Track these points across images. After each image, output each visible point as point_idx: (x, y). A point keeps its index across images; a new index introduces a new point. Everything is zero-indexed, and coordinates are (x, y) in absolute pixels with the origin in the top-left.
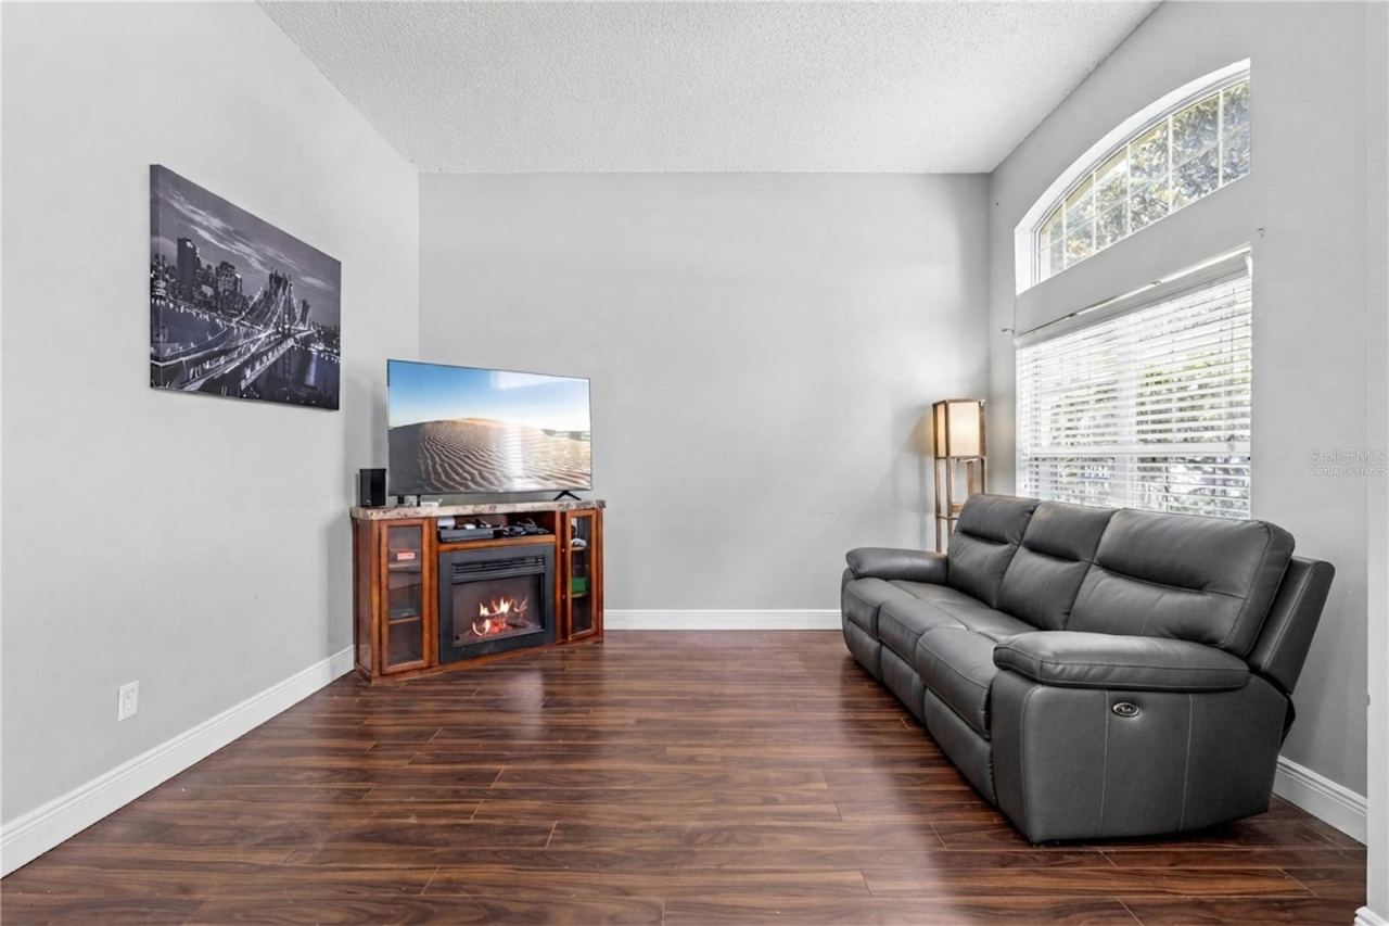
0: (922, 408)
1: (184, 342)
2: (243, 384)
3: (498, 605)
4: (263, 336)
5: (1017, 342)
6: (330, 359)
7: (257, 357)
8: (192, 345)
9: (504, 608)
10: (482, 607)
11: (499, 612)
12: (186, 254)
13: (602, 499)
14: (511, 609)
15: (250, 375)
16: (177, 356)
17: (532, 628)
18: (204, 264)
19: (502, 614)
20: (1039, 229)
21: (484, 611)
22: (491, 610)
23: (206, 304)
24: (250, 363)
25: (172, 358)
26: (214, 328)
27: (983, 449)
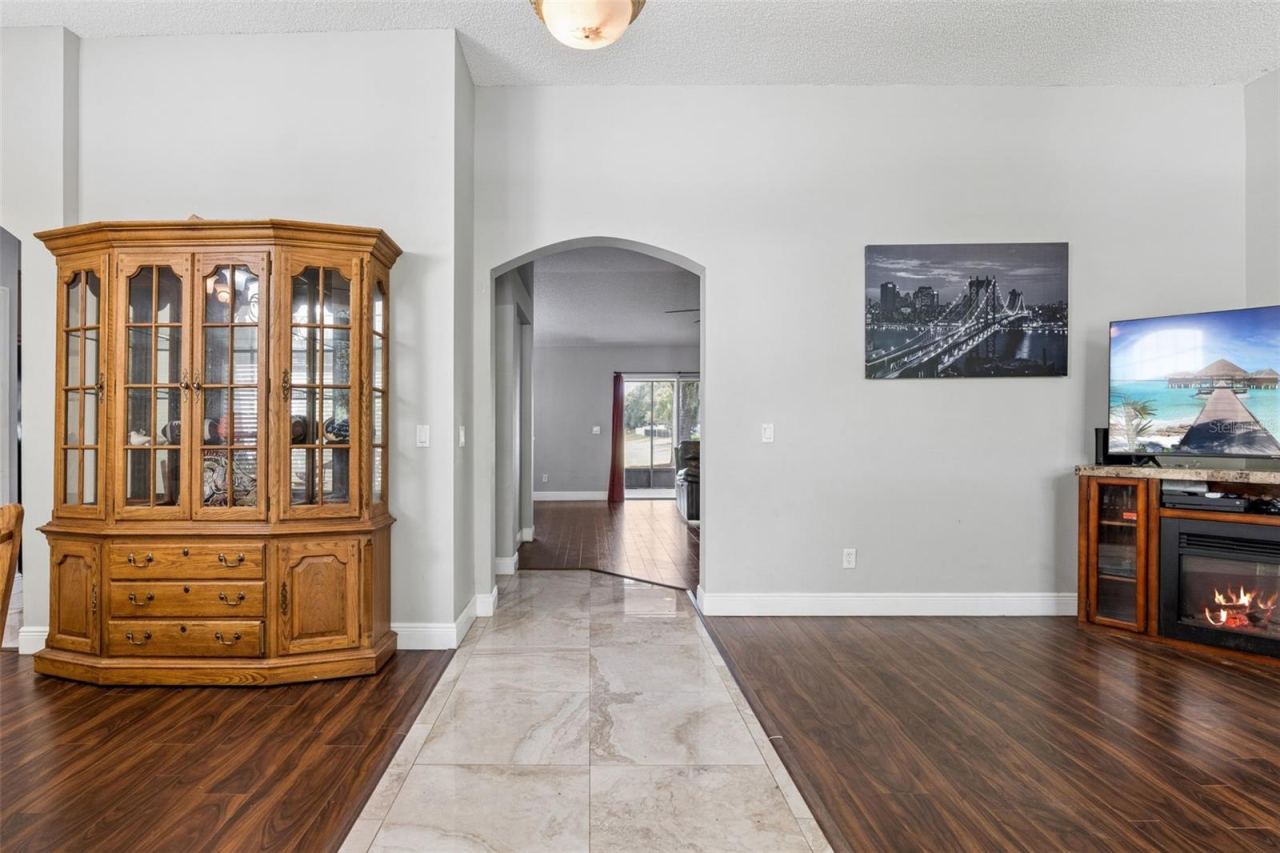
1: (886, 348)
2: (940, 367)
3: (1237, 595)
4: (963, 329)
6: (1051, 331)
7: (957, 345)
8: (893, 348)
9: (1245, 600)
10: (1217, 594)
11: (1238, 603)
12: (888, 291)
14: (1253, 604)
15: (947, 361)
16: (881, 357)
18: (902, 293)
19: (1243, 607)
21: (1219, 599)
22: (1228, 599)
23: (906, 319)
24: (949, 351)
25: (878, 359)
26: (912, 334)
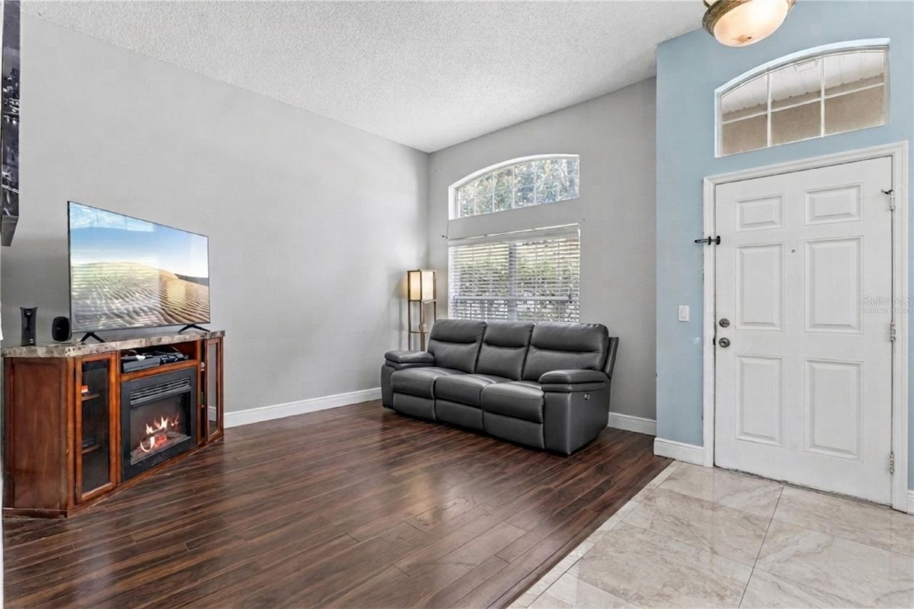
0: (400, 274)
3: (160, 423)
5: (450, 243)
9: (164, 424)
10: (148, 427)
11: (161, 428)
13: (222, 330)
14: (169, 423)
17: (181, 438)
19: (163, 429)
20: (457, 189)
21: (149, 430)
22: (155, 428)
27: (435, 296)
